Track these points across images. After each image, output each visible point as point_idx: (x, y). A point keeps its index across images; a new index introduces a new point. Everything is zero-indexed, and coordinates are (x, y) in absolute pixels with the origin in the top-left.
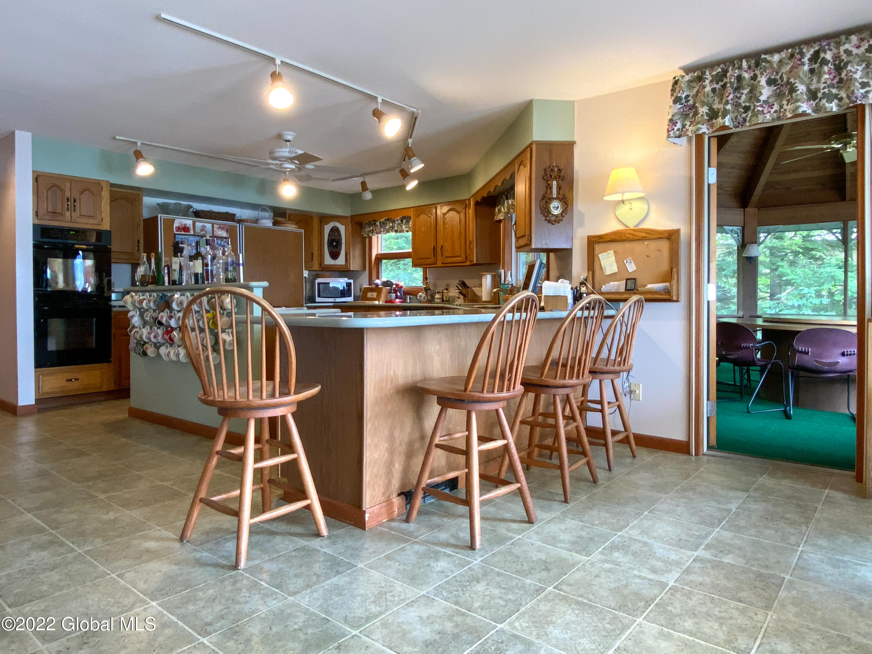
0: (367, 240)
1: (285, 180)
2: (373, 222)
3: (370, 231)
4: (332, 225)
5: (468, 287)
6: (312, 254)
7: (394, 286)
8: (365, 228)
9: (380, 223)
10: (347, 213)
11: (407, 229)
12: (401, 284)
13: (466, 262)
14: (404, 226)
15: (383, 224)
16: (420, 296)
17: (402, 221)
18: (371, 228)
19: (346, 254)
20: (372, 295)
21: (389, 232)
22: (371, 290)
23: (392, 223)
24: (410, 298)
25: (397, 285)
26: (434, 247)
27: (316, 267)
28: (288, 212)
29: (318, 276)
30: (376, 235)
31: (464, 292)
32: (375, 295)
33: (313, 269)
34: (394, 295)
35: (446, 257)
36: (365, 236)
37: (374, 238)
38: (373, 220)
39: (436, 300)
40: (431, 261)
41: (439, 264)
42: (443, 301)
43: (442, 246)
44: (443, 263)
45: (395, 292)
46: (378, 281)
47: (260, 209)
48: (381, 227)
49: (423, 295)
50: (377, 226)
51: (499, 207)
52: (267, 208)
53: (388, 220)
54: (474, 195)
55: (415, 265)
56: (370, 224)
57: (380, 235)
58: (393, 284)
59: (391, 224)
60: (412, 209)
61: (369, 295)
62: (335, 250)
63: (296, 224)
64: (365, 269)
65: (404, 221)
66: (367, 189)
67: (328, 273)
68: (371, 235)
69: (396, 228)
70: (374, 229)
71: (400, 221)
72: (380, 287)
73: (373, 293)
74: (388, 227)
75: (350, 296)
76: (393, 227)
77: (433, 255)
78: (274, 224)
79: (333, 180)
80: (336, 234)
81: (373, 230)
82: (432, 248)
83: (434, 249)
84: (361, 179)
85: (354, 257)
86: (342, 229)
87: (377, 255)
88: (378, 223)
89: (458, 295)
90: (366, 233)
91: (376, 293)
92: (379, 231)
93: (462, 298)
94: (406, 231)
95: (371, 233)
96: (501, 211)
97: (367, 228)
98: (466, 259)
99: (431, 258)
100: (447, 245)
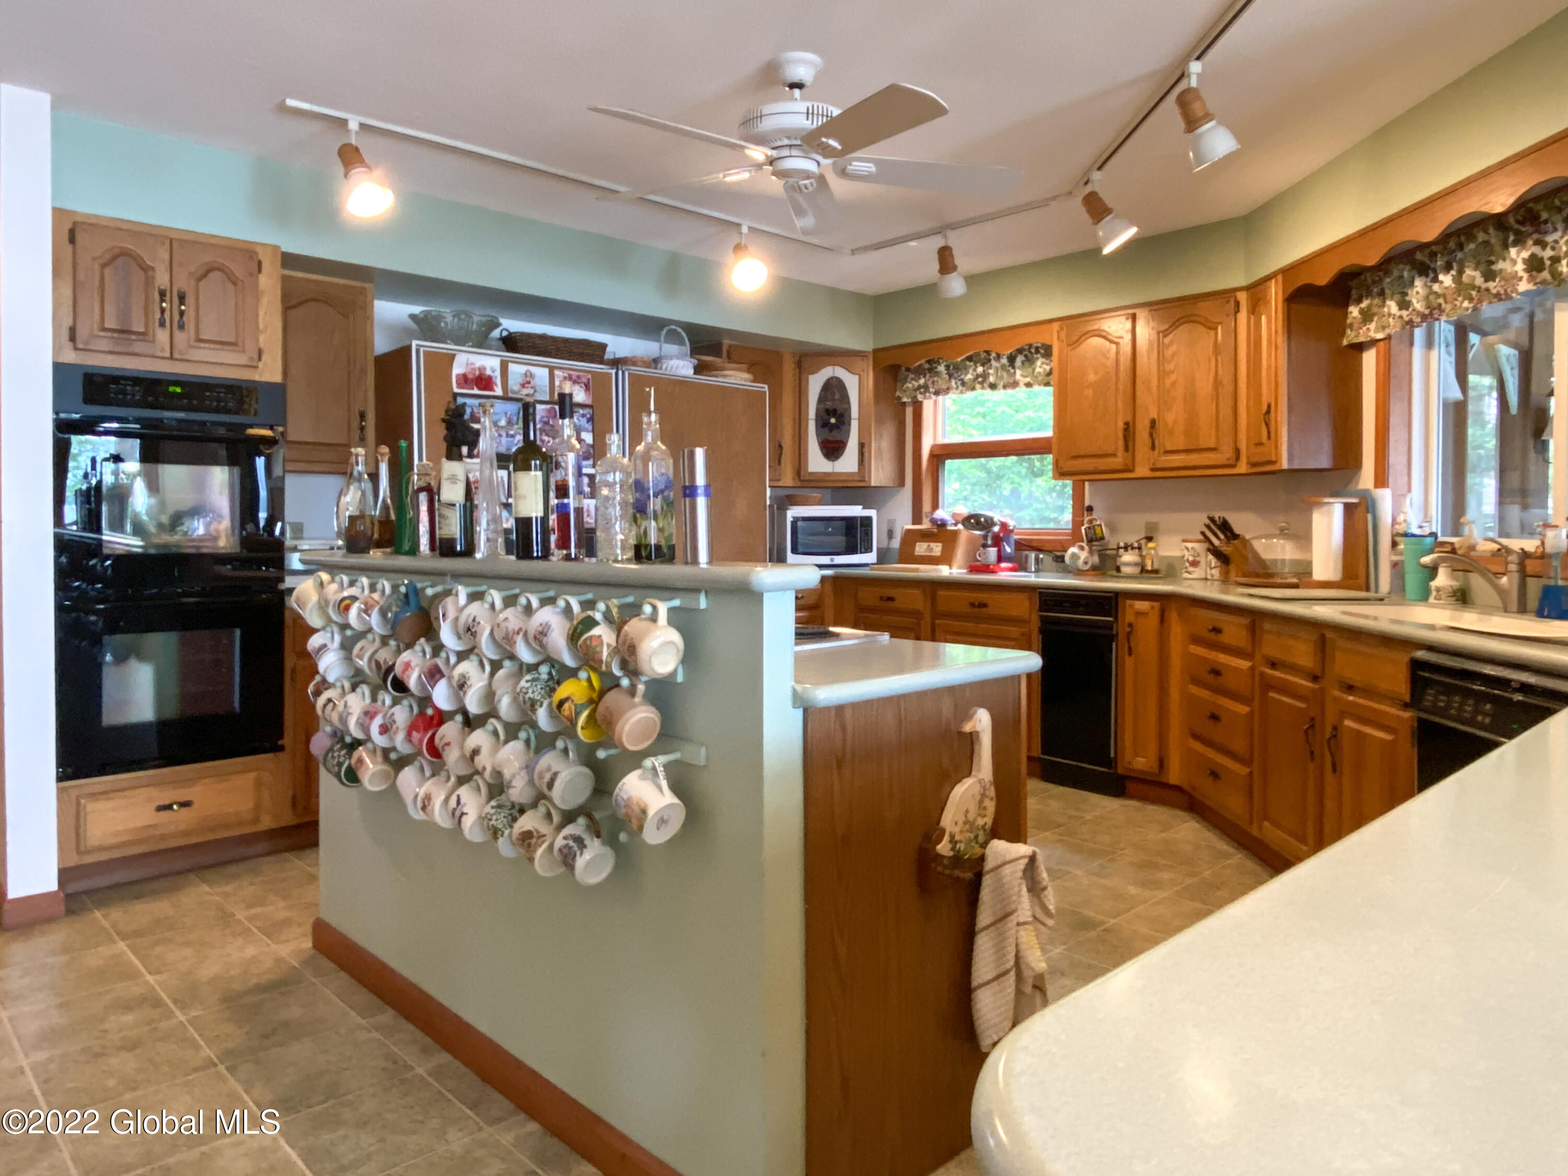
0: (909, 411)
1: (738, 248)
2: (927, 366)
3: (919, 387)
4: (827, 372)
5: (1235, 536)
6: (780, 446)
7: (996, 529)
8: (905, 381)
9: (947, 367)
10: (867, 345)
11: (1028, 380)
12: (1011, 524)
13: (1233, 466)
14: (1018, 372)
15: (955, 371)
16: (1074, 556)
17: (1012, 359)
18: (922, 381)
19: (862, 446)
20: (931, 550)
21: (973, 389)
22: (926, 536)
23: (983, 365)
24: (1037, 560)
25: (1004, 526)
26: (1127, 424)
27: (788, 479)
28: (726, 342)
29: (785, 501)
30: (934, 397)
31: (1227, 549)
32: (937, 549)
33: (781, 484)
34: (993, 552)
35: (1167, 452)
36: (905, 400)
37: (928, 406)
38: (929, 362)
39: (1126, 570)
40: (1117, 462)
41: (1142, 471)
42: (1143, 570)
43: (1153, 423)
44: (1153, 470)
45: (997, 541)
46: (940, 514)
47: (664, 332)
48: (951, 376)
49: (1083, 555)
50: (938, 374)
51: (1365, 304)
52: (679, 330)
53: (970, 359)
54: (1287, 272)
55: (1060, 473)
56: (919, 372)
57: (940, 398)
58: (994, 524)
59: (980, 369)
60: (1056, 326)
61: (921, 548)
62: (836, 435)
63: (748, 371)
64: (902, 483)
65: (1019, 359)
66: (955, 268)
67: (816, 494)
68: (920, 398)
69: (992, 379)
70: (930, 383)
71: (1004, 361)
72: (950, 528)
73: (932, 545)
74: (969, 376)
75: (868, 549)
76: (985, 376)
77: (1121, 442)
78: (698, 370)
79: (853, 252)
80: (837, 396)
81: (926, 387)
82: (1120, 426)
83: (1126, 430)
84: (937, 242)
85: (879, 452)
86: (851, 383)
87: (934, 447)
88: (942, 368)
89: (1194, 556)
90: (908, 393)
91: (940, 545)
92: (944, 387)
93: (1213, 565)
94: (1028, 385)
95: (921, 393)
96: (1374, 314)
97: (912, 379)
98: (1238, 458)
99: (1114, 455)
100: (1170, 417)
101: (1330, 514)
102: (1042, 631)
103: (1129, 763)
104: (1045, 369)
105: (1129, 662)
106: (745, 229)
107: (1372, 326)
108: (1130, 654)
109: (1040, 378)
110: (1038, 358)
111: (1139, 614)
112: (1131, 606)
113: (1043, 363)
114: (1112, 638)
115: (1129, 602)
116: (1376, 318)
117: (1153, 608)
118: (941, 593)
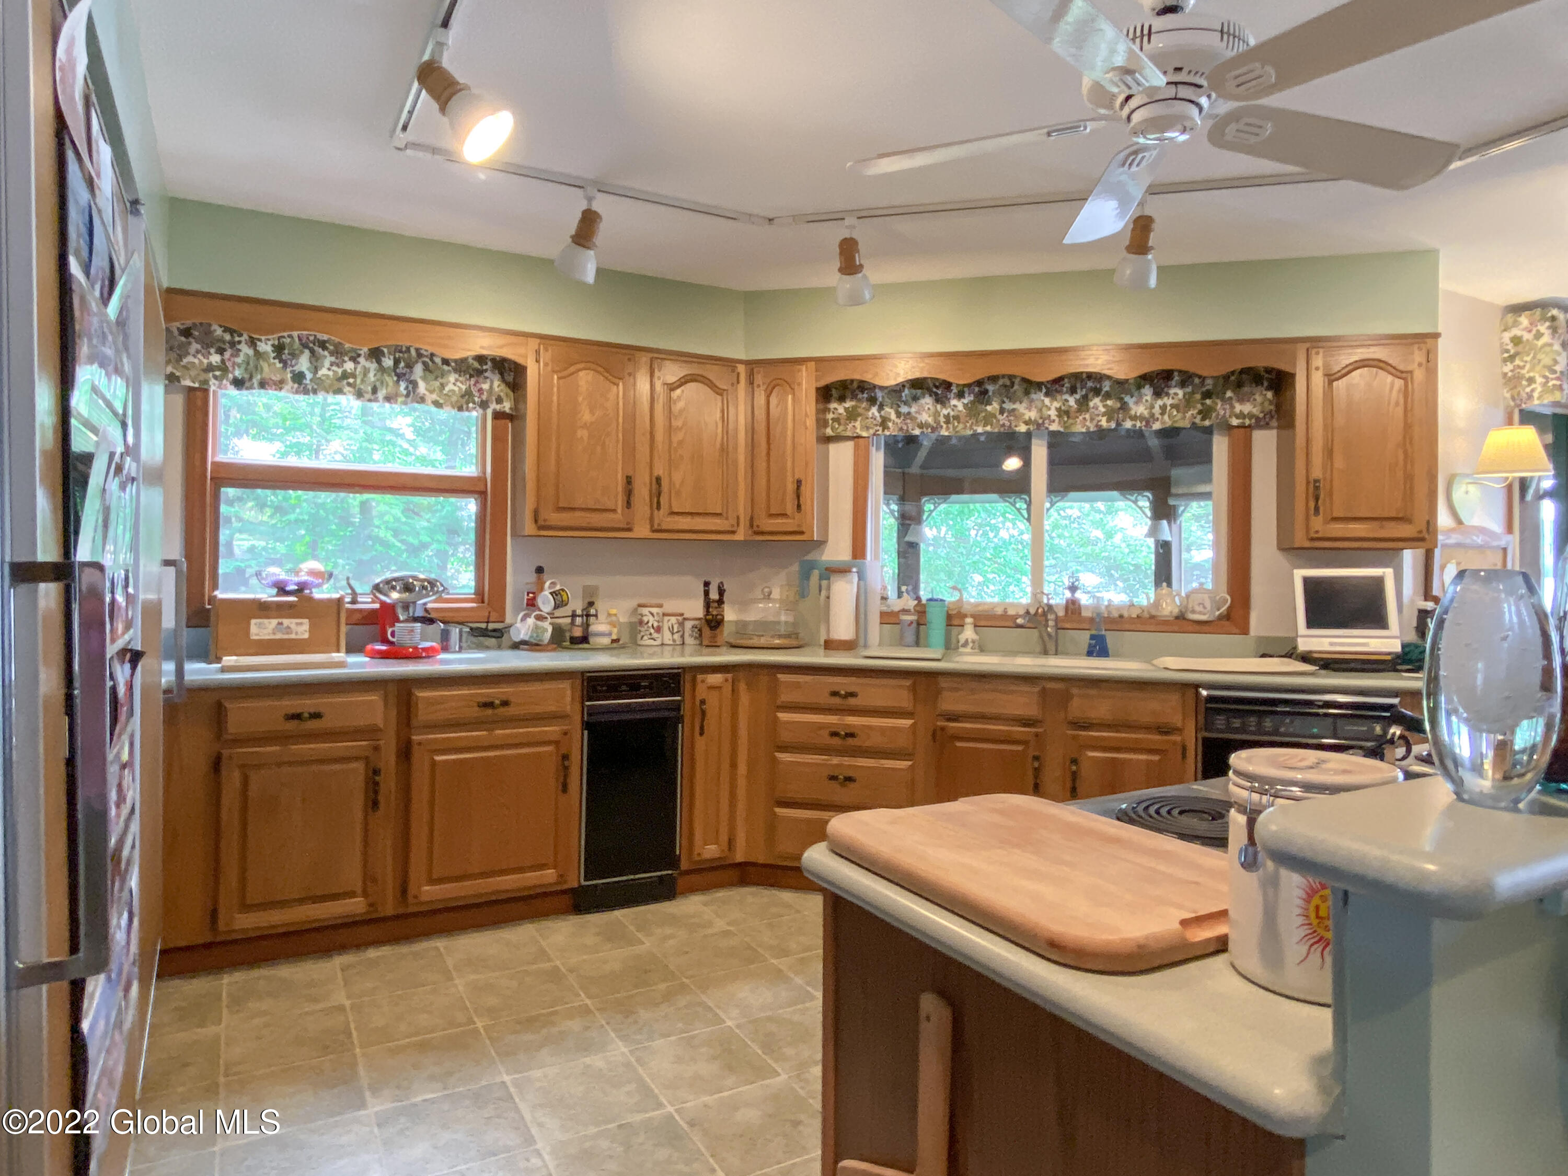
3: (211, 368)
8: (183, 350)
11: (441, 397)
18: (214, 359)
20: (287, 630)
26: (630, 477)
32: (300, 628)
35: (673, 513)
37: (221, 400)
40: (618, 518)
43: (657, 479)
44: (655, 530)
54: (819, 362)
60: (533, 343)
61: (265, 629)
66: (592, 244)
73: (288, 623)
77: (621, 498)
81: (224, 369)
82: (621, 479)
83: (629, 483)
90: (193, 373)
91: (306, 621)
92: (277, 378)
94: (437, 404)
95: (216, 377)
96: (860, 415)
97: (198, 352)
98: (738, 525)
99: (614, 511)
100: (677, 477)
102: (588, 726)
104: (460, 389)
105: (701, 743)
107: (858, 424)
108: (701, 734)
109: (454, 399)
111: (711, 688)
112: (703, 681)
113: (457, 380)
114: (680, 719)
115: (700, 677)
116: (859, 419)
117: (727, 680)
118: (422, 694)
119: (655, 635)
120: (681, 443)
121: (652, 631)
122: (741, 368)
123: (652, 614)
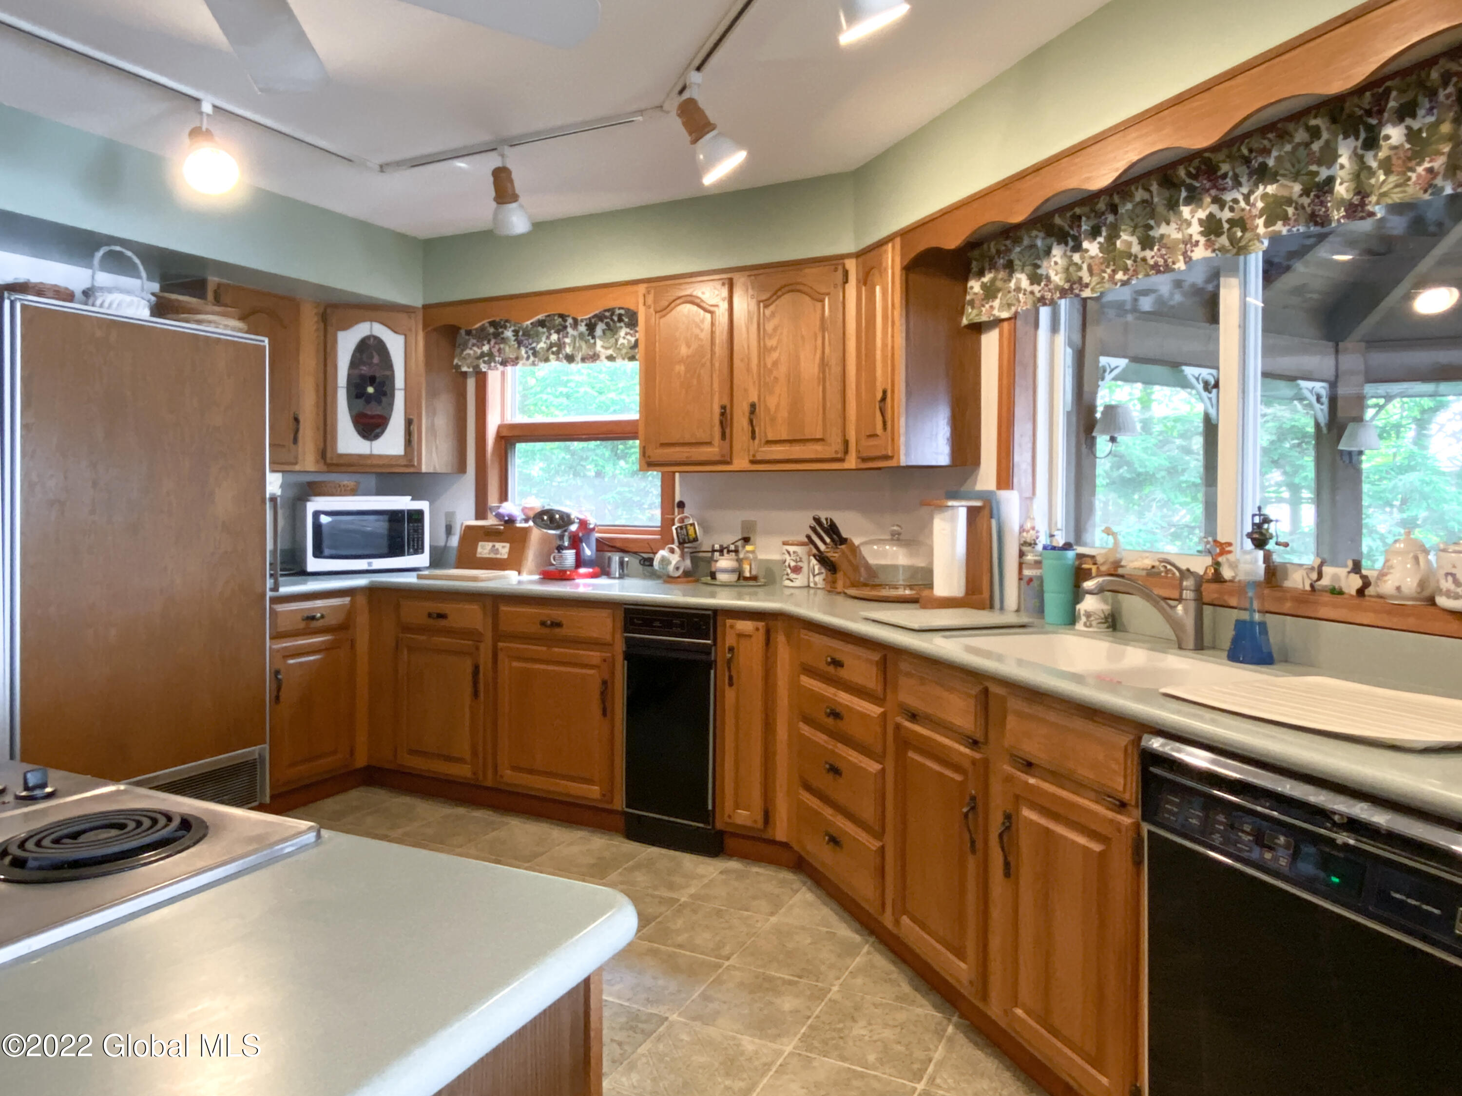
0: (471, 384)
1: (196, 132)
2: (492, 330)
3: (483, 355)
4: (362, 330)
5: (843, 541)
6: (297, 420)
7: (574, 528)
8: (465, 346)
9: (516, 333)
10: (414, 298)
11: (610, 352)
12: (592, 522)
13: (840, 460)
14: (599, 343)
15: (524, 337)
16: (665, 561)
17: (591, 328)
18: (486, 348)
19: (409, 423)
20: (497, 551)
21: (547, 360)
22: (490, 534)
23: (558, 332)
24: (622, 563)
25: (583, 524)
26: (724, 407)
27: (308, 461)
28: (213, 280)
29: (313, 489)
30: (501, 368)
31: (834, 555)
32: (503, 550)
33: (297, 468)
34: (569, 556)
35: (769, 442)
36: (464, 369)
37: (494, 377)
38: (493, 324)
39: (722, 577)
40: (712, 451)
41: (741, 463)
42: (741, 577)
43: (753, 406)
44: (753, 462)
45: (576, 542)
46: (509, 508)
47: (99, 254)
48: (520, 343)
49: (675, 559)
50: (504, 340)
51: (987, 279)
52: (129, 253)
53: (542, 323)
54: (906, 234)
55: (648, 463)
56: (482, 336)
57: (509, 369)
58: (571, 522)
59: (554, 337)
60: (642, 289)
61: (484, 549)
62: (374, 410)
63: (242, 318)
64: (462, 468)
65: (600, 328)
66: (514, 198)
67: (346, 480)
68: (484, 367)
69: (568, 350)
70: (495, 351)
71: (582, 328)
72: (519, 525)
73: (498, 545)
74: (542, 345)
75: (418, 549)
76: (560, 345)
77: (717, 429)
78: (160, 308)
79: (382, 168)
80: (376, 360)
81: (490, 354)
82: (717, 410)
83: (723, 414)
84: (493, 161)
85: (432, 429)
86: (395, 344)
87: (500, 427)
88: (509, 333)
89: (796, 561)
90: (469, 361)
91: (508, 545)
92: (512, 356)
93: (817, 572)
94: (610, 358)
95: (485, 362)
96: (999, 290)
97: (474, 345)
98: (846, 452)
99: (709, 444)
100: (772, 402)
101: (953, 520)
102: (627, 656)
103: (730, 817)
104: (629, 341)
105: (730, 695)
106: (207, 108)
107: (996, 303)
108: (731, 684)
109: (624, 351)
110: (621, 327)
111: (741, 636)
112: (732, 627)
113: (627, 334)
114: (710, 665)
115: (729, 622)
116: (1000, 295)
117: (757, 629)
118: (504, 608)
119: (792, 576)
120: (775, 364)
121: (789, 571)
122: (851, 265)
123: (789, 553)
